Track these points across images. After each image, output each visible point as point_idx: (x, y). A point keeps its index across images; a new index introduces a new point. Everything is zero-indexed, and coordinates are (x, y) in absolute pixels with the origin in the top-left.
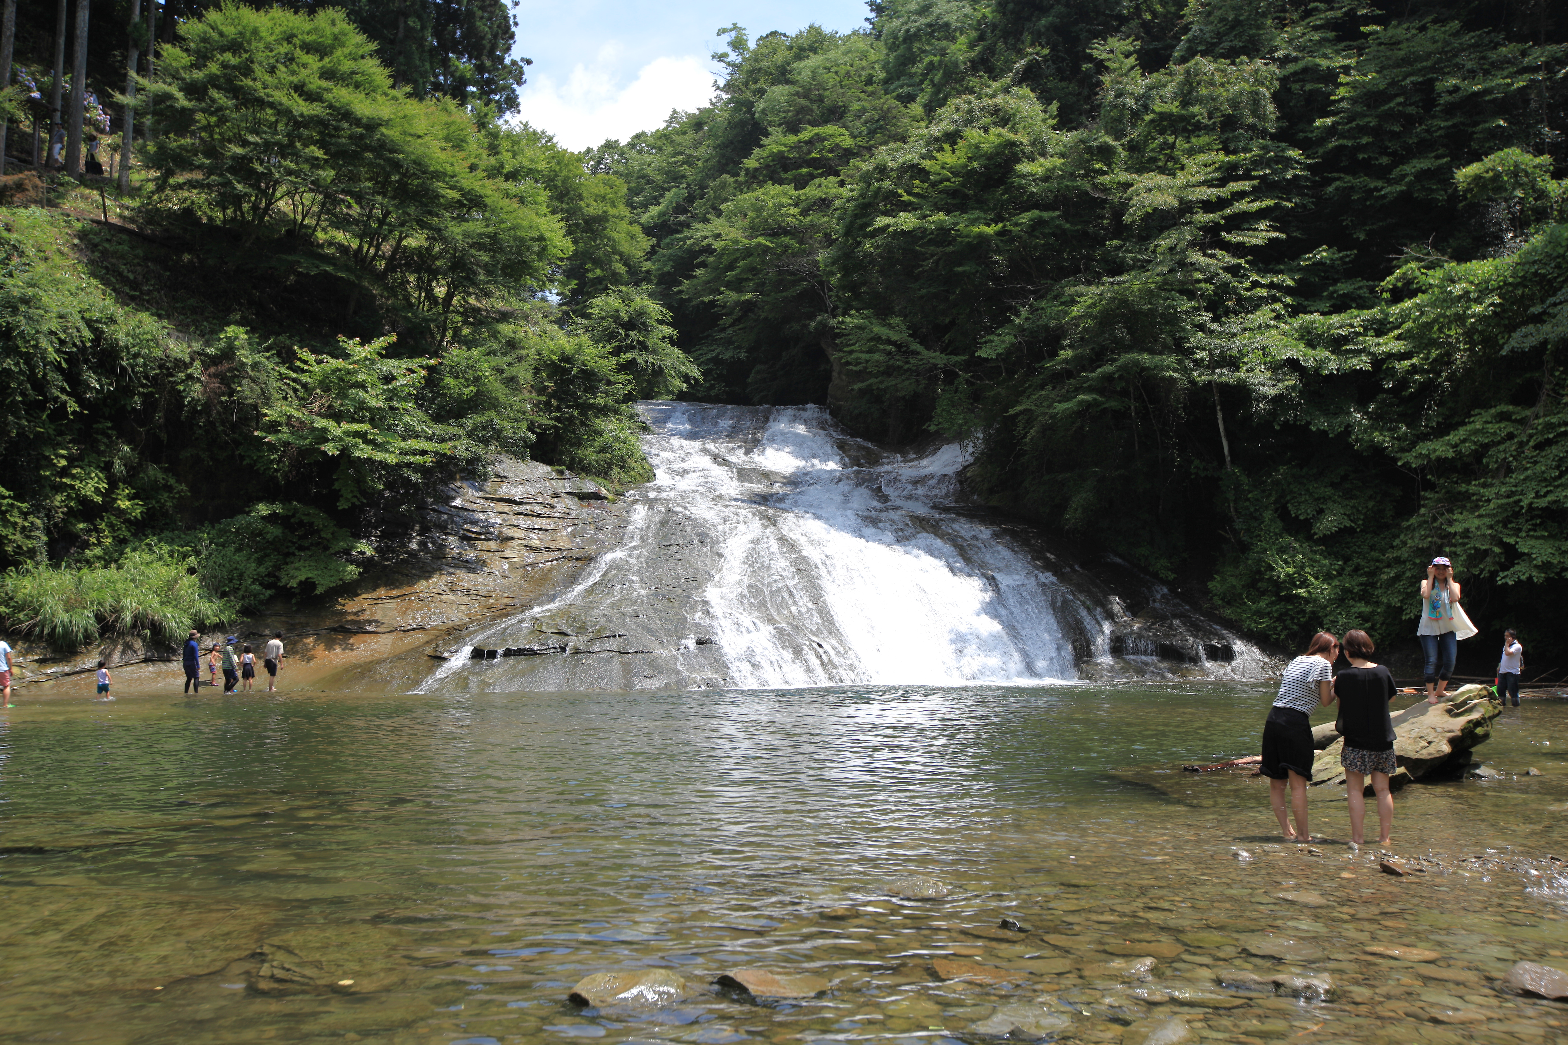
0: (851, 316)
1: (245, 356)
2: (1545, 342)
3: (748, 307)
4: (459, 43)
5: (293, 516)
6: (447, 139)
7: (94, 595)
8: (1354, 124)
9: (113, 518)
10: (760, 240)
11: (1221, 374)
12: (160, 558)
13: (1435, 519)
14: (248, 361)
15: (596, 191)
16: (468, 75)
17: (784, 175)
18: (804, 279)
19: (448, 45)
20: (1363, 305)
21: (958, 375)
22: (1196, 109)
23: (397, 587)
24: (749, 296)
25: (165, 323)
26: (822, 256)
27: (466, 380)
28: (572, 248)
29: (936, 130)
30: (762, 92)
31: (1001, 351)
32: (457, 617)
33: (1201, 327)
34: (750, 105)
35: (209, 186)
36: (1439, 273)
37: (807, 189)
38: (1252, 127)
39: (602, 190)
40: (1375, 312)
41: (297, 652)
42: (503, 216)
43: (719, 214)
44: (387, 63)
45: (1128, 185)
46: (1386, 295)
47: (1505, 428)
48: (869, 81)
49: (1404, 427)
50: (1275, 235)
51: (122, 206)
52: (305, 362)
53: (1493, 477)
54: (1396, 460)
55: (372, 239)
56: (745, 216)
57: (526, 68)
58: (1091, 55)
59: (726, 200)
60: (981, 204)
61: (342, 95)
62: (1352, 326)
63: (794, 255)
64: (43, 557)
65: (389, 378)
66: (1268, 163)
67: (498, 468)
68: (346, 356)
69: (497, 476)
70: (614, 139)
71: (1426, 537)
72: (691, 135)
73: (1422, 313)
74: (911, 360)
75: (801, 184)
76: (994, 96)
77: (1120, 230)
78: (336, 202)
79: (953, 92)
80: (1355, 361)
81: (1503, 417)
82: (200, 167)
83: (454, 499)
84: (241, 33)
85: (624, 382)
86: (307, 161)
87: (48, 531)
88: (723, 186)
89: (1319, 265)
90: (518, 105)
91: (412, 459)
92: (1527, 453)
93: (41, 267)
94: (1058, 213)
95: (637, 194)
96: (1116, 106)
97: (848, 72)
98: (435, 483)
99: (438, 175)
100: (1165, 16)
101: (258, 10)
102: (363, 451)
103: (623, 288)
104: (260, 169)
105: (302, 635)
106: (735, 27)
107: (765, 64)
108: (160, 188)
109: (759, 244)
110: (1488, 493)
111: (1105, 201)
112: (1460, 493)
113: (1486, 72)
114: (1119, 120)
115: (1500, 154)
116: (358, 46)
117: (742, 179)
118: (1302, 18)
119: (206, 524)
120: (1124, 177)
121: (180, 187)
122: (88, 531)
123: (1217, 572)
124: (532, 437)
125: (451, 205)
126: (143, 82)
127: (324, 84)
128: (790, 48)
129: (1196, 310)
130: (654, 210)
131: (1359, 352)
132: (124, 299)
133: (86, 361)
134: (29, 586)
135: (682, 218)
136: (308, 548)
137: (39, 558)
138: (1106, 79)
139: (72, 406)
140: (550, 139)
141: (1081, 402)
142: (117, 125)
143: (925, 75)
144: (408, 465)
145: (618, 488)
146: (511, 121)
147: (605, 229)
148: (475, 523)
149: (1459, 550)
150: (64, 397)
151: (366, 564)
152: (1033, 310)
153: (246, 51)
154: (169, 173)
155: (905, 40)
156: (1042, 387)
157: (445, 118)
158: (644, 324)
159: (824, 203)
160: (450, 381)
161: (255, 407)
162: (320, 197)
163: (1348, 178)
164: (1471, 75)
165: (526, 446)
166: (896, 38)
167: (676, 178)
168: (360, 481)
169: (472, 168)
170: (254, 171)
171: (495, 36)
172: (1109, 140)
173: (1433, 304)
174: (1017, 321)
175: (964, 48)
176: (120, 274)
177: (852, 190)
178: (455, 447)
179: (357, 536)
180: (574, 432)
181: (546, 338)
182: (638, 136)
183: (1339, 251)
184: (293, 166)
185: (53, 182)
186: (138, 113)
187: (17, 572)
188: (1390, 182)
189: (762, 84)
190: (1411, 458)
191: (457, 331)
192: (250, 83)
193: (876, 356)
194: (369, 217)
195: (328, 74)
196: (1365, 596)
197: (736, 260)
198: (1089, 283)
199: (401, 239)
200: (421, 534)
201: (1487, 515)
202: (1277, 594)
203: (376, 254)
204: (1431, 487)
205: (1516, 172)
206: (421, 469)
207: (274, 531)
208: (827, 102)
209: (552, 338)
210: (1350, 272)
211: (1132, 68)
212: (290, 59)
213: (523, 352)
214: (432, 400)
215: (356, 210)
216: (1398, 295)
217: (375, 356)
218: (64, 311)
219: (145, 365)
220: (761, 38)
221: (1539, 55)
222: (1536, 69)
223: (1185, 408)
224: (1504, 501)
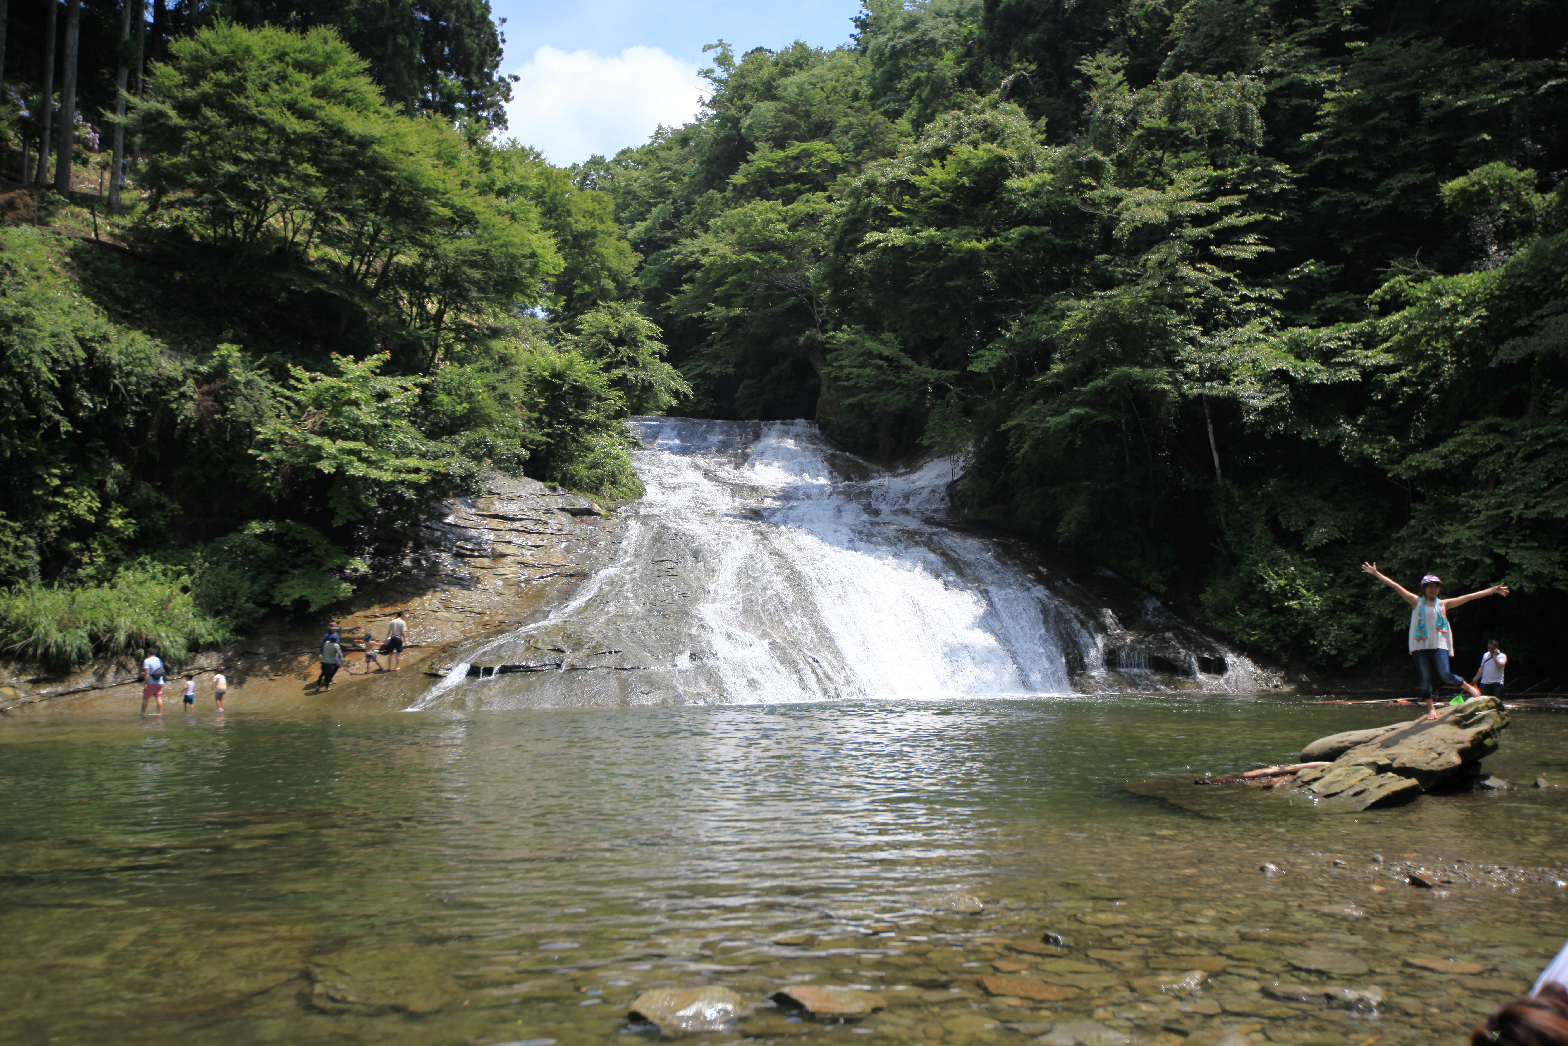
0: (842, 331)
1: (238, 374)
2: (1531, 356)
3: (736, 322)
4: (447, 60)
5: (286, 534)
6: (439, 156)
7: (87, 614)
8: (1340, 139)
9: (106, 537)
10: (749, 255)
11: (1212, 387)
12: (154, 578)
13: (1425, 530)
14: (241, 379)
15: (584, 207)
16: (456, 92)
17: (772, 191)
18: (793, 294)
19: (436, 62)
20: (1351, 318)
21: (949, 390)
22: (1184, 124)
23: (391, 605)
24: (737, 311)
25: (158, 341)
26: (812, 272)
27: (459, 396)
28: (563, 264)
29: (926, 146)
30: (747, 108)
31: (992, 365)
32: (451, 634)
33: (1192, 341)
34: (736, 122)
35: (201, 204)
36: (1427, 286)
37: (794, 205)
38: (1240, 143)
39: (590, 206)
40: (1364, 325)
41: (292, 671)
42: (495, 233)
43: (706, 230)
44: (378, 80)
45: (1117, 200)
46: (1375, 308)
47: (1493, 440)
48: (856, 97)
49: (1393, 440)
50: (1264, 248)
51: (112, 225)
52: (299, 380)
53: (1482, 489)
54: (1386, 472)
55: (363, 256)
56: (733, 231)
57: (514, 85)
58: (1079, 71)
59: (713, 216)
60: (970, 218)
61: (334, 112)
62: (1340, 339)
63: (784, 270)
64: (35, 577)
65: (382, 396)
66: (1256, 177)
67: (491, 485)
68: (338, 374)
69: (490, 492)
70: (599, 155)
71: (1417, 548)
72: (677, 151)
73: (1410, 326)
74: (903, 375)
75: (789, 199)
76: (982, 112)
77: (1108, 243)
78: (328, 220)
79: (941, 108)
80: (1344, 373)
81: (1492, 429)
82: (191, 186)
83: (447, 515)
84: (233, 52)
85: (616, 399)
86: (299, 178)
87: (41, 551)
88: (711, 201)
89: (1306, 279)
90: (506, 121)
91: (404, 476)
92: (1516, 464)
93: (34, 287)
94: (1047, 228)
95: (623, 210)
96: (1104, 122)
97: (834, 88)
98: (429, 499)
99: (430, 193)
100: (1150, 32)
101: (250, 29)
102: (358, 469)
103: (613, 304)
104: (253, 186)
105: (296, 654)
106: (720, 43)
107: (751, 80)
108: (153, 208)
109: (748, 260)
110: (1479, 504)
111: (1094, 216)
112: (1449, 504)
113: (1469, 88)
114: (1108, 136)
115: (1486, 168)
116: (349, 64)
117: (728, 194)
118: (1287, 34)
119: (199, 542)
120: (1114, 192)
121: (171, 205)
122: (81, 551)
123: (1209, 585)
124: (526, 454)
125: (442, 222)
126: (135, 100)
127: (316, 101)
128: (776, 64)
129: (1185, 323)
130: (641, 226)
131: (1349, 364)
132: (116, 317)
133: (79, 380)
134: (22, 606)
135: (669, 233)
136: (302, 566)
137: (31, 578)
138: (1094, 94)
139: (65, 426)
140: (538, 155)
141: (1073, 416)
142: (106, 143)
143: (911, 92)
144: (402, 482)
145: (610, 504)
146: (497, 138)
147: (593, 244)
148: (468, 540)
149: (1450, 561)
150: (57, 417)
151: (360, 581)
152: (1024, 325)
153: (240, 70)
154: (162, 192)
155: (891, 57)
156: (1034, 401)
157: (436, 136)
158: (634, 339)
159: (812, 219)
160: (442, 397)
161: (248, 425)
162: (311, 215)
163: (1335, 192)
164: (1455, 90)
165: (520, 463)
166: (882, 54)
167: (661, 193)
168: (354, 498)
169: (464, 185)
170: (246, 189)
171: (483, 53)
172: (1099, 156)
173: (1420, 318)
174: (1008, 335)
175: (952, 63)
176: (112, 292)
177: (842, 206)
178: (449, 464)
179: (351, 554)
180: (565, 448)
181: (537, 354)
182: (624, 152)
183: (1327, 265)
184: (286, 183)
185: (43, 201)
186: (128, 132)
187: (10, 592)
188: (1376, 196)
189: (748, 100)
190: (1400, 470)
191: (449, 348)
192: (244, 101)
193: (867, 371)
194: (360, 234)
195: (320, 92)
196: (1356, 608)
197: (725, 276)
198: (1079, 297)
199: (391, 256)
200: (414, 552)
201: (1478, 527)
202: (1269, 607)
203: (367, 270)
204: (1420, 498)
205: (1502, 185)
206: (413, 486)
207: (267, 549)
208: (814, 118)
209: (543, 354)
210: (1338, 285)
211: (1120, 84)
212: (282, 77)
213: (515, 368)
214: (425, 417)
215: (347, 226)
216: (1386, 308)
217: (369, 374)
218: (57, 330)
219: (138, 384)
220: (747, 54)
221: (1519, 70)
222: (1517, 85)
223: (1175, 421)
224: (1494, 512)
